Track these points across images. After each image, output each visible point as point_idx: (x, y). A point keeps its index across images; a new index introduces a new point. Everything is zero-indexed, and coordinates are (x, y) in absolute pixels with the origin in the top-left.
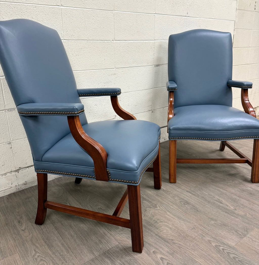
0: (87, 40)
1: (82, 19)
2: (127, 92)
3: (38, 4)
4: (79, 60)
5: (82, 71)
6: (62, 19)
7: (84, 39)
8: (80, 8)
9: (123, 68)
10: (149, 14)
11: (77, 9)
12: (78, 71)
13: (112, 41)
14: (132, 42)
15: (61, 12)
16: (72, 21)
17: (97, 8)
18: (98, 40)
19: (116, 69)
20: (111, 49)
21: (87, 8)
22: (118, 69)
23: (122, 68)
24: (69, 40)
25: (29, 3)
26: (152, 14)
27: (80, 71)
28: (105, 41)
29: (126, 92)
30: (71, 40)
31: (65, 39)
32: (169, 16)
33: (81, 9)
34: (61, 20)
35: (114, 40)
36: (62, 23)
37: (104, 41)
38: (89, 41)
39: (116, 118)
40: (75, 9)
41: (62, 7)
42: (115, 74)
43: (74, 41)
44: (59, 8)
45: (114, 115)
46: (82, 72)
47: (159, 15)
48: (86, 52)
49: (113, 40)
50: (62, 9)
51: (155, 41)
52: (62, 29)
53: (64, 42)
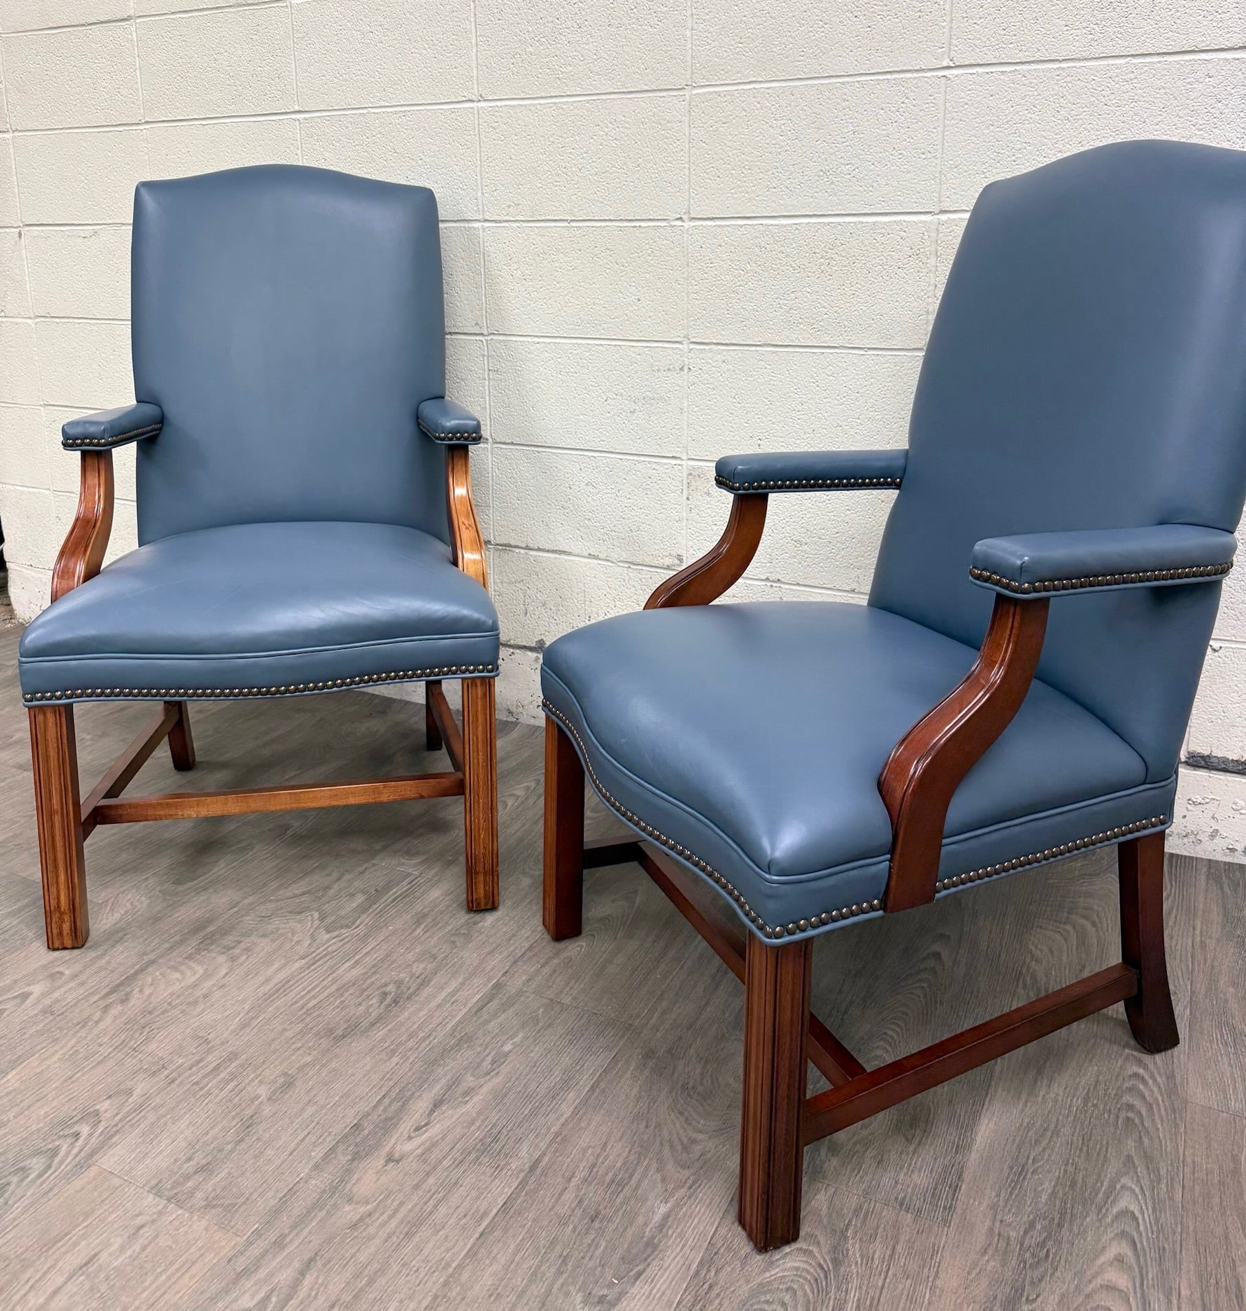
0: (567, 220)
1: (551, 139)
3: (412, 105)
4: (533, 296)
5: (541, 340)
6: (480, 147)
7: (557, 218)
8: (542, 98)
9: (727, 345)
10: (908, 75)
11: (534, 105)
12: (529, 339)
13: (679, 223)
14: (785, 226)
15: (476, 122)
16: (513, 150)
17: (611, 90)
18: (610, 220)
19: (692, 346)
20: (669, 255)
21: (569, 93)
22: (702, 347)
23: (722, 344)
24: (500, 222)
25: (387, 104)
26: (929, 74)
27: (536, 340)
28: (643, 224)
30: (507, 221)
31: (488, 218)
32: (1072, 64)
33: (548, 101)
34: (478, 149)
35: (685, 217)
36: (479, 163)
37: (637, 224)
38: (573, 224)
40: (525, 106)
41: (483, 104)
42: (686, 369)
43: (518, 225)
44: (473, 108)
45: (673, 554)
46: (543, 345)
47: (980, 70)
48: (561, 268)
49: (681, 219)
50: (481, 112)
51: (944, 217)
52: (479, 181)
53: (484, 229)
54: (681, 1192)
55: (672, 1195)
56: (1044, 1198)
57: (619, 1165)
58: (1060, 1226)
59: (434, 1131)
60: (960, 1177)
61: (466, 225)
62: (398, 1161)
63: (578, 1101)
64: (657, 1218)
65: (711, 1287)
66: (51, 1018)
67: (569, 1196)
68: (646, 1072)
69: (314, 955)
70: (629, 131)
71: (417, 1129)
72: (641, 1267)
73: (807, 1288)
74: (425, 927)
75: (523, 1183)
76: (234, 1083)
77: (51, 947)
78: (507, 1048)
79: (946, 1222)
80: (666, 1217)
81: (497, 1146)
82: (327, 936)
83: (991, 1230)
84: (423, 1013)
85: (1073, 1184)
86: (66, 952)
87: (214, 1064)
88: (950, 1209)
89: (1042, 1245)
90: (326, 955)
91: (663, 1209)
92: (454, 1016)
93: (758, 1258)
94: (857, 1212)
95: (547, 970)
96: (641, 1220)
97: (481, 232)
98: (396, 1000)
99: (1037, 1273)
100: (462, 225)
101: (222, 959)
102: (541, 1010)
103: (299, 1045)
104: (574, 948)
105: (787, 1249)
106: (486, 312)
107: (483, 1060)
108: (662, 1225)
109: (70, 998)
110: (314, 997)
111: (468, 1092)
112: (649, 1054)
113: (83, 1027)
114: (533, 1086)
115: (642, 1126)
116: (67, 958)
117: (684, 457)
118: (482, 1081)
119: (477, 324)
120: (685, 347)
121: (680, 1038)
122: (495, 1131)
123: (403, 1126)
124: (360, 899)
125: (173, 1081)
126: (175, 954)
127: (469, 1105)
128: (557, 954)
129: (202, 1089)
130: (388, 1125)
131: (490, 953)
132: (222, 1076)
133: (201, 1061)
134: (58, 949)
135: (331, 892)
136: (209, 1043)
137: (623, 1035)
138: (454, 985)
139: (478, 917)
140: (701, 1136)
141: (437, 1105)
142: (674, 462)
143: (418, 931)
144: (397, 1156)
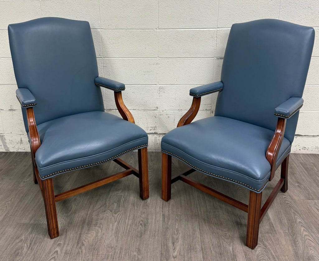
0: (125, 29)
1: (121, 9)
2: (174, 85)
4: (116, 48)
5: (119, 58)
7: (122, 28)
9: (168, 58)
12: (115, 58)
13: (156, 30)
14: (182, 31)
15: (98, 4)
18: (138, 29)
19: (159, 59)
20: (153, 37)
22: (162, 59)
24: (106, 29)
27: (117, 58)
28: (146, 30)
29: (172, 85)
30: (108, 29)
31: (102, 28)
34: (99, 11)
36: (99, 14)
37: (145, 30)
38: (127, 30)
39: (158, 110)
42: (158, 64)
43: (112, 30)
45: (156, 106)
46: (119, 60)
49: (156, 29)
51: (218, 29)
52: (99, 19)
53: (101, 31)
54: (231, 244)
55: (230, 245)
56: (287, 224)
57: (217, 243)
58: (292, 228)
59: (177, 249)
60: (273, 225)
61: (96, 30)
62: (176, 257)
63: (199, 233)
64: (231, 250)
65: (250, 258)
66: (69, 255)
67: (213, 252)
68: (207, 223)
69: (117, 220)
70: (142, 8)
71: (174, 250)
72: (236, 260)
73: (264, 253)
74: (136, 206)
75: (203, 253)
76: (127, 254)
77: (51, 238)
78: (177, 227)
79: (276, 233)
80: (233, 249)
81: (192, 247)
82: (116, 215)
83: (283, 232)
84: (153, 226)
85: (289, 220)
86: (56, 238)
87: (119, 252)
88: (275, 231)
89: (292, 232)
90: (120, 220)
91: (231, 248)
92: (160, 224)
93: (253, 250)
94: (262, 236)
95: (170, 208)
96: (229, 251)
97: (100, 32)
98: (145, 224)
99: (295, 237)
100: (95, 30)
101: (97, 228)
102: (176, 217)
103: (133, 241)
104: (172, 201)
105: (256, 247)
106: (102, 52)
107: (174, 232)
108: (233, 251)
109: (69, 248)
110: (126, 230)
111: (177, 239)
112: (204, 220)
113: (79, 254)
114: (188, 233)
115: (215, 234)
116: (58, 239)
117: (158, 84)
118: (178, 236)
119: (100, 55)
120: (158, 59)
121: (207, 214)
122: (189, 245)
123: (171, 250)
124: (116, 204)
125: (113, 258)
126: (84, 230)
127: (180, 242)
128: (169, 204)
129: (121, 258)
130: (167, 251)
131: (155, 208)
132: (123, 253)
133: (115, 252)
134: (54, 238)
135: (107, 204)
136: (113, 247)
137: (196, 218)
138: (154, 217)
139: (146, 201)
140: (227, 232)
141: (173, 244)
142: (155, 86)
143: (136, 208)
144: (175, 257)
